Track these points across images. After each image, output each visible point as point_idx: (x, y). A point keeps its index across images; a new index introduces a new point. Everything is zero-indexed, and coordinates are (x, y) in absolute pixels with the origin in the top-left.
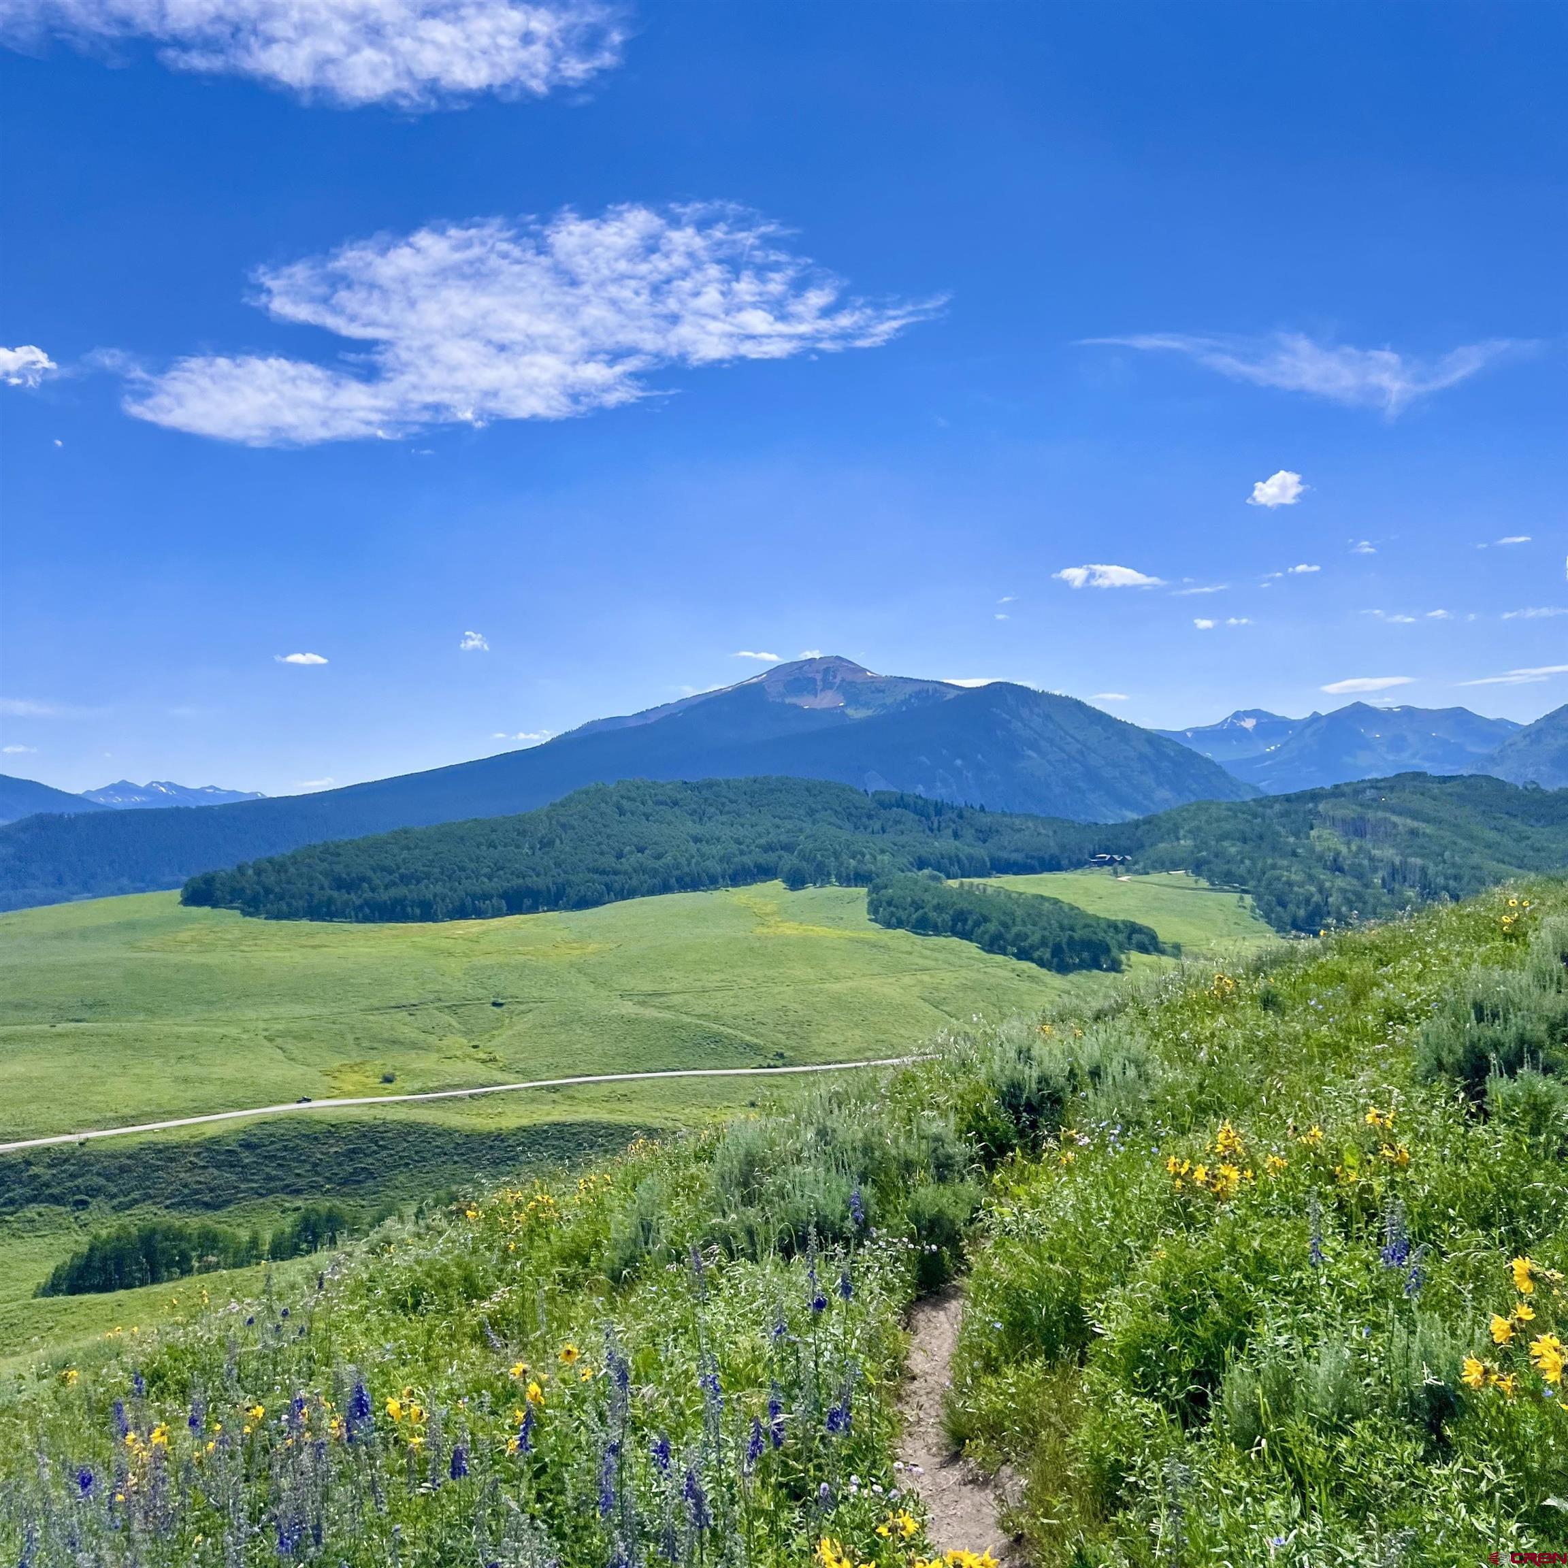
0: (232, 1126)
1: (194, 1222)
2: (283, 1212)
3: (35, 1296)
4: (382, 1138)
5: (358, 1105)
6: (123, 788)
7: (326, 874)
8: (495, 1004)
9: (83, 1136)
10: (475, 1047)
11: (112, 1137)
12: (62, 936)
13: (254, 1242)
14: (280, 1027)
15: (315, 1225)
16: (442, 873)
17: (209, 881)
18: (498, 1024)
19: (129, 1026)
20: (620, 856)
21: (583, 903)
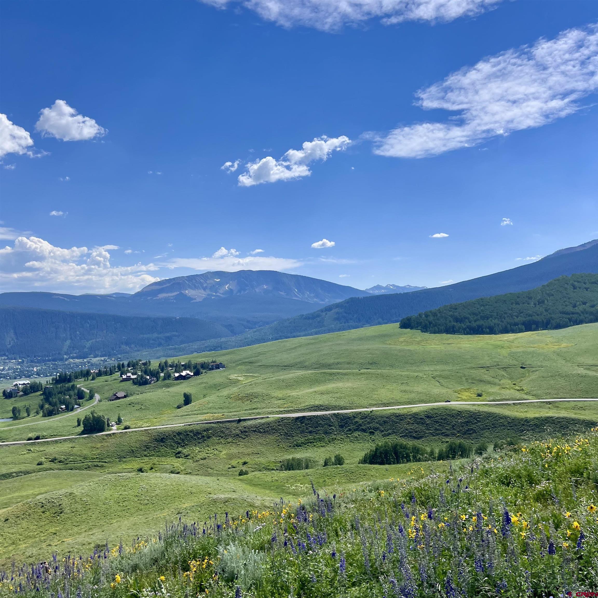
0: (422, 409)
1: (410, 443)
2: (442, 442)
3: (359, 464)
4: (479, 418)
5: (468, 405)
6: (378, 287)
7: (451, 316)
8: (522, 367)
9: (371, 409)
10: (514, 384)
11: (381, 410)
12: (360, 339)
13: (432, 453)
14: (437, 373)
15: (455, 449)
16: (497, 315)
17: (409, 319)
18: (523, 376)
19: (385, 371)
20: (575, 306)
21: (558, 327)
